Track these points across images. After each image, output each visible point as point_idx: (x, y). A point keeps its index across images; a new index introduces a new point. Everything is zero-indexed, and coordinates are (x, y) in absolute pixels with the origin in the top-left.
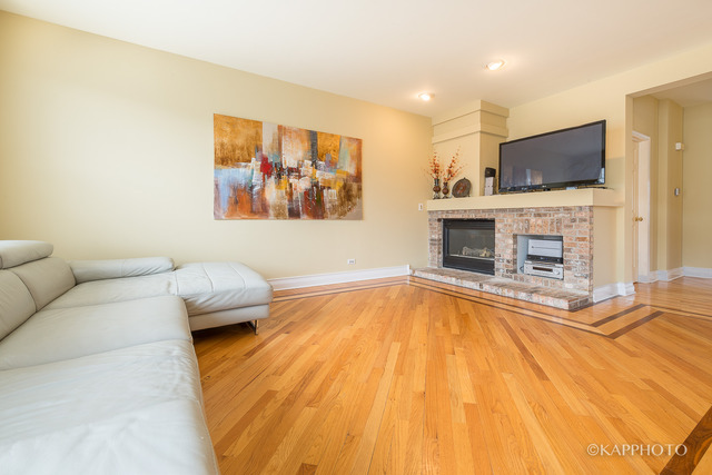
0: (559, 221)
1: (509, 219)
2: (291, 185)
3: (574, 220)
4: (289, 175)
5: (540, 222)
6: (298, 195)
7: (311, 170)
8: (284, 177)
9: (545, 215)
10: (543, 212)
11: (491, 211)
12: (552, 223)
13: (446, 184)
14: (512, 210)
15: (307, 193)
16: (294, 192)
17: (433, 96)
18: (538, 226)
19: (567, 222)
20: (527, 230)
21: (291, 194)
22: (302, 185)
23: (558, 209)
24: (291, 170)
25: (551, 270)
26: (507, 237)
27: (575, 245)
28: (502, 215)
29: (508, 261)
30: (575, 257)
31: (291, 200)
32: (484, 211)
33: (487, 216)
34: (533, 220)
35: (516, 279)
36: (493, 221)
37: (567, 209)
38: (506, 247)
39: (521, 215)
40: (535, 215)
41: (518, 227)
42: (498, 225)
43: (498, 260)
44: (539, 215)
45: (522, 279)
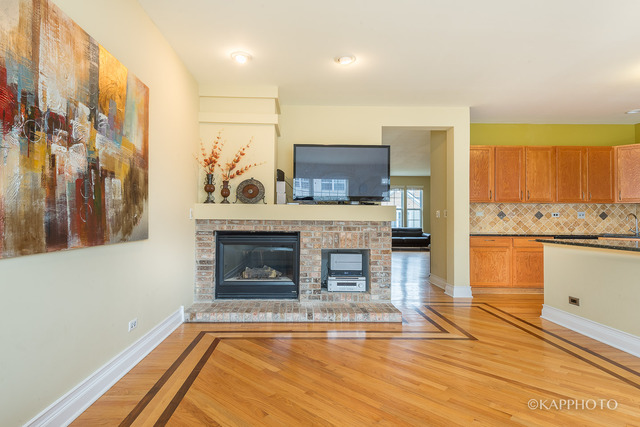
0: (367, 235)
1: (317, 233)
2: (53, 159)
3: (379, 235)
4: (50, 132)
5: (349, 236)
6: (65, 187)
7: (88, 126)
8: (41, 134)
9: (354, 229)
10: (352, 225)
11: (295, 222)
12: (361, 237)
13: (226, 183)
14: (321, 223)
15: (81, 183)
16: (59, 178)
17: (250, 58)
18: (347, 240)
19: (374, 236)
20: (337, 244)
21: (52, 185)
22: (73, 162)
23: (366, 224)
24: (55, 121)
25: (355, 284)
26: (315, 252)
27: (380, 258)
28: (308, 227)
29: (316, 281)
30: (380, 269)
31: (51, 201)
32: (286, 222)
33: (290, 229)
34: (343, 234)
35: (324, 299)
36: (297, 234)
37: (374, 224)
38: (314, 264)
39: (330, 228)
40: (345, 229)
41: (328, 243)
42: (304, 240)
43: (304, 280)
44: (349, 229)
45: (331, 298)
